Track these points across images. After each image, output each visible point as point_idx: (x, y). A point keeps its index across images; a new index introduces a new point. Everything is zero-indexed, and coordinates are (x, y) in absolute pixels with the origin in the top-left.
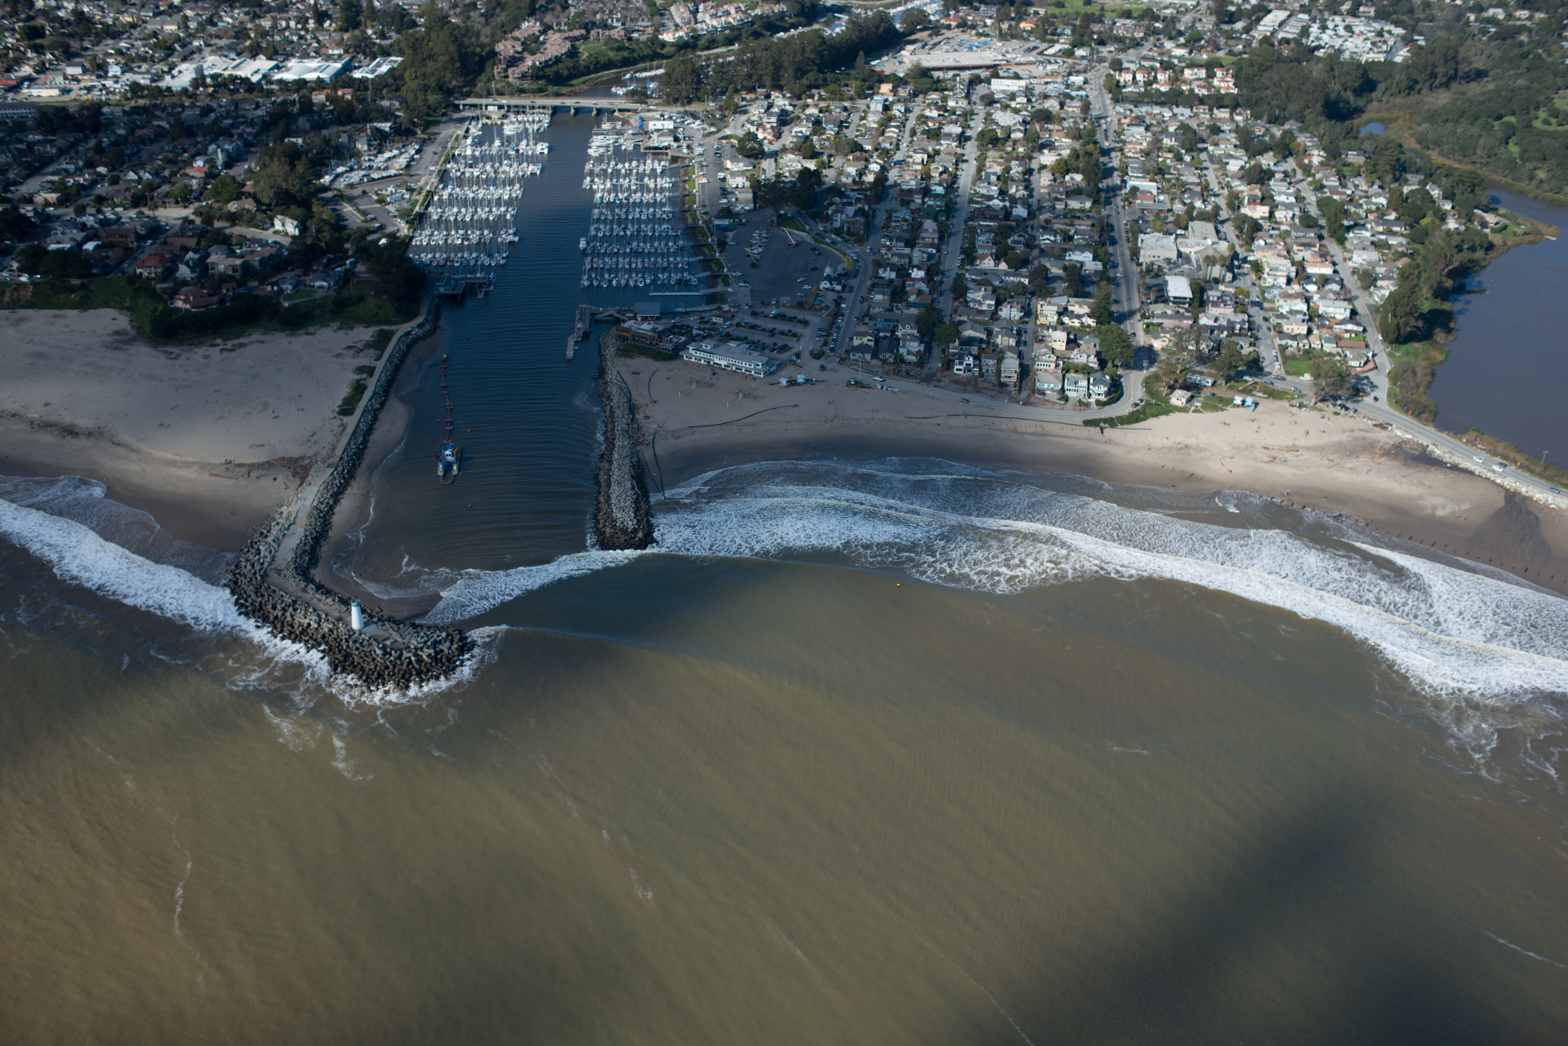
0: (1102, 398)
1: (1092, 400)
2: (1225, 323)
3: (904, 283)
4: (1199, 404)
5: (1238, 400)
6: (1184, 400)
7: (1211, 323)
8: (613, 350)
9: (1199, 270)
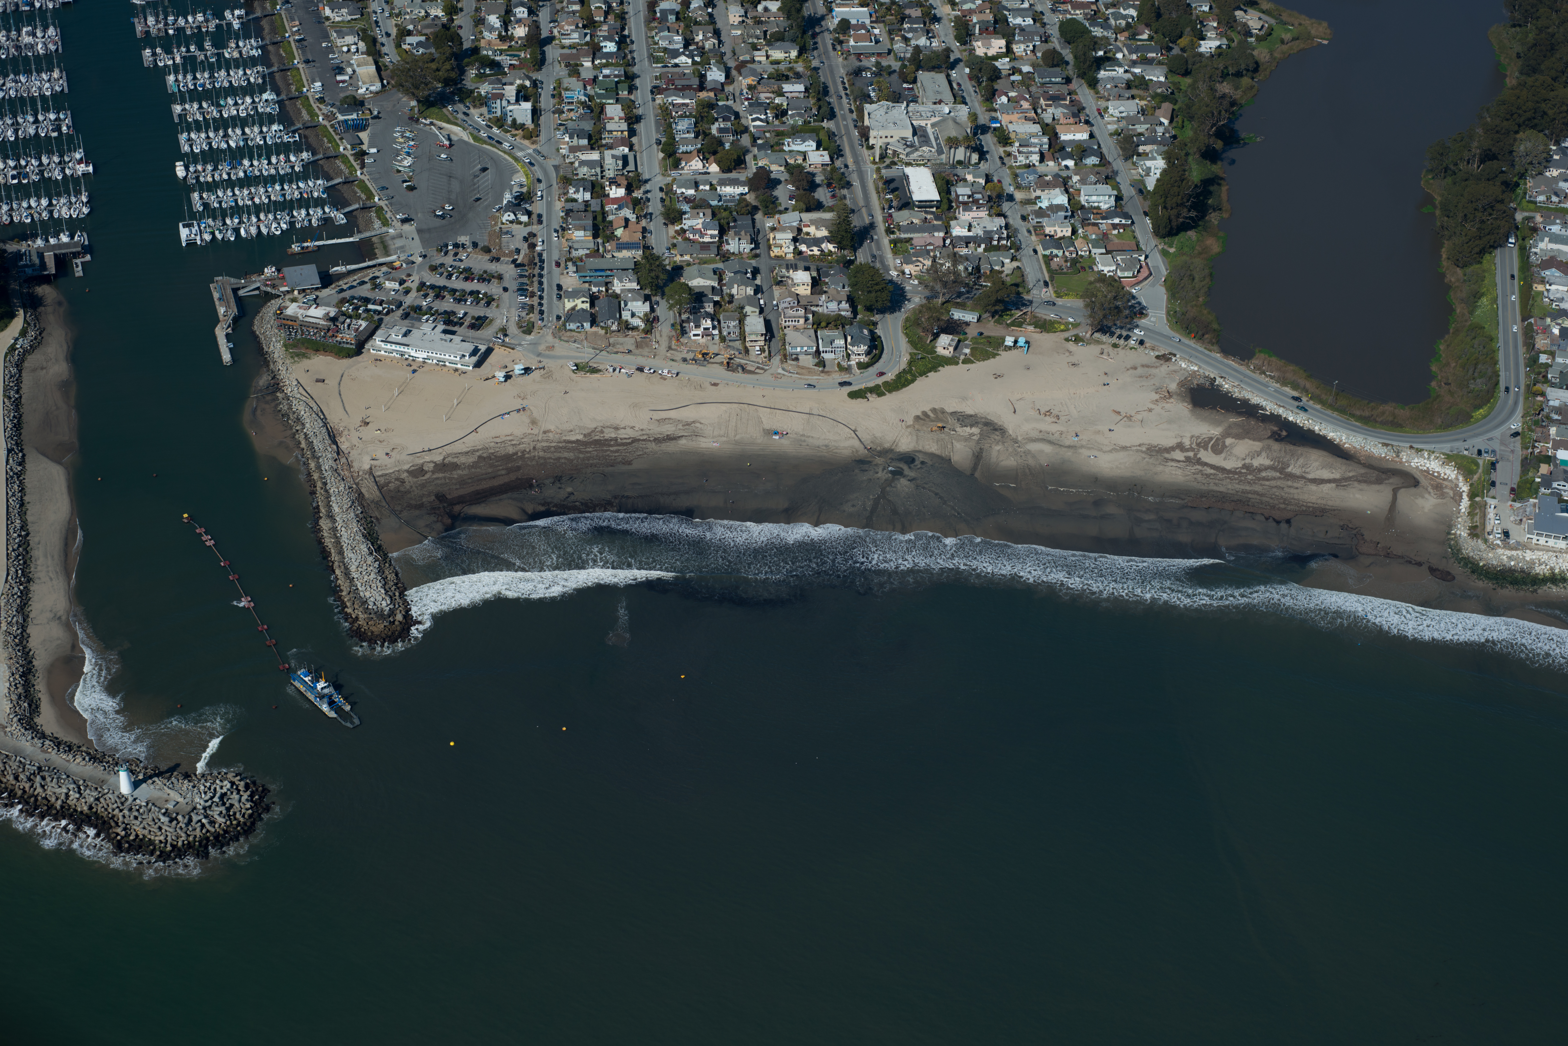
0: (863, 359)
1: (853, 363)
2: (980, 233)
3: (602, 207)
4: (967, 351)
5: (1009, 341)
6: (951, 349)
7: (964, 232)
8: (279, 346)
9: (940, 152)
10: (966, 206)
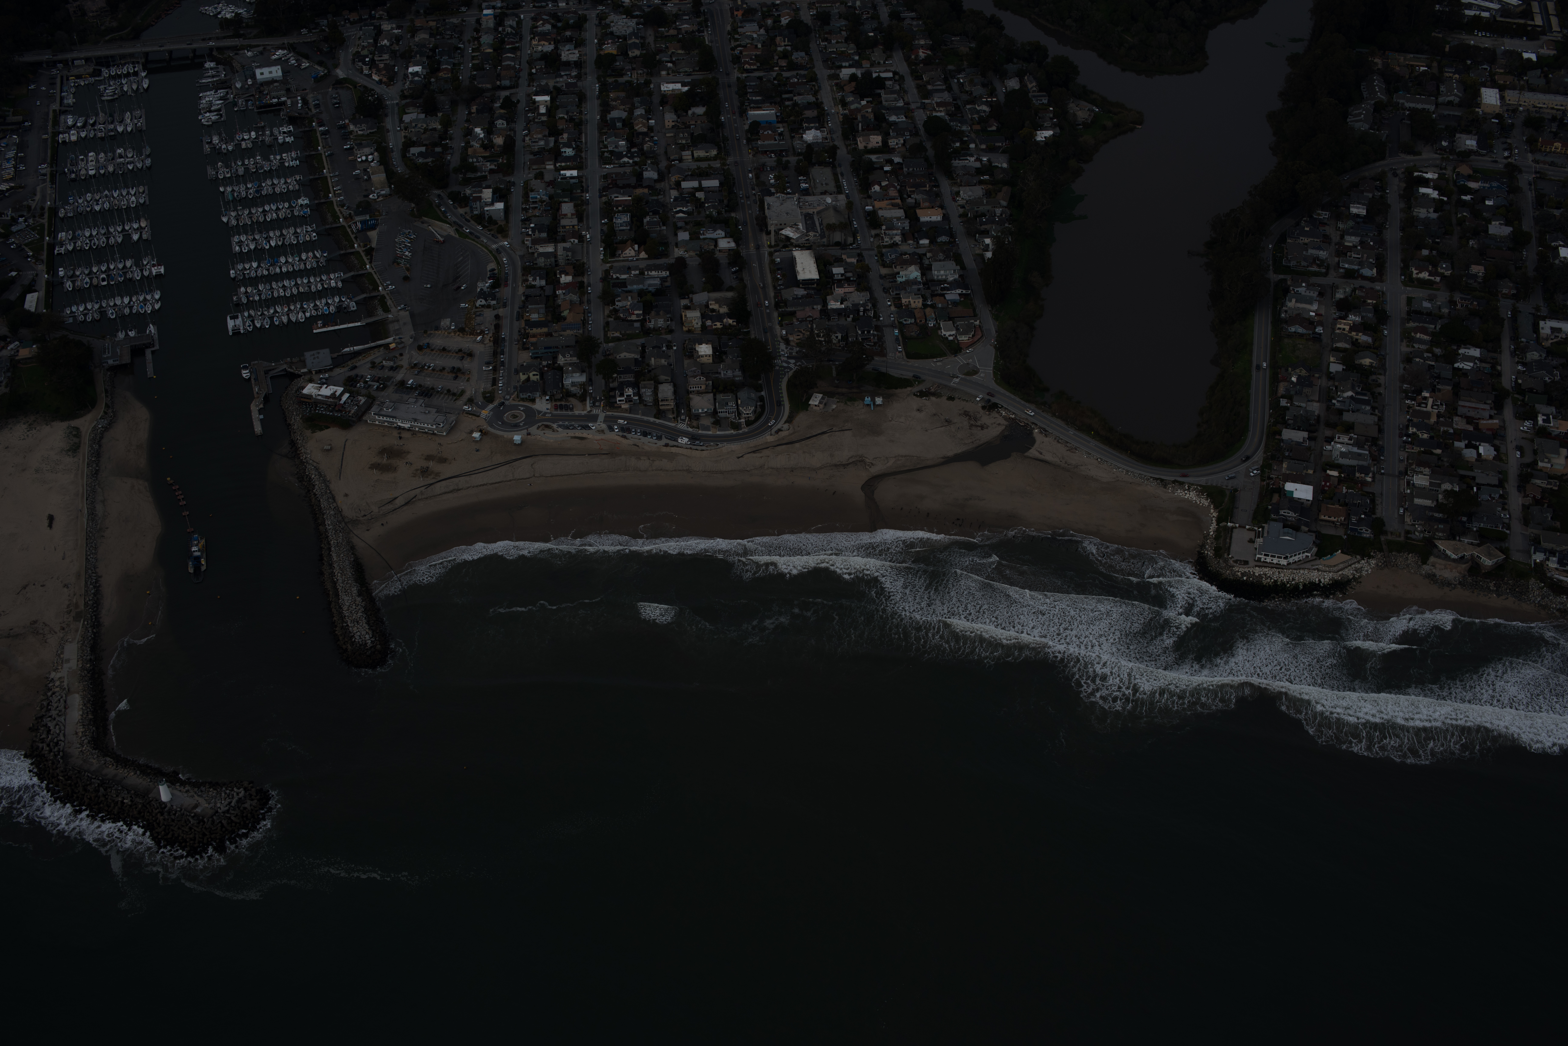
0: (751, 417)
1: (742, 420)
2: (850, 305)
3: (554, 292)
4: (834, 407)
6: (822, 406)
7: (837, 305)
8: (298, 418)
9: (822, 236)
10: (840, 283)
